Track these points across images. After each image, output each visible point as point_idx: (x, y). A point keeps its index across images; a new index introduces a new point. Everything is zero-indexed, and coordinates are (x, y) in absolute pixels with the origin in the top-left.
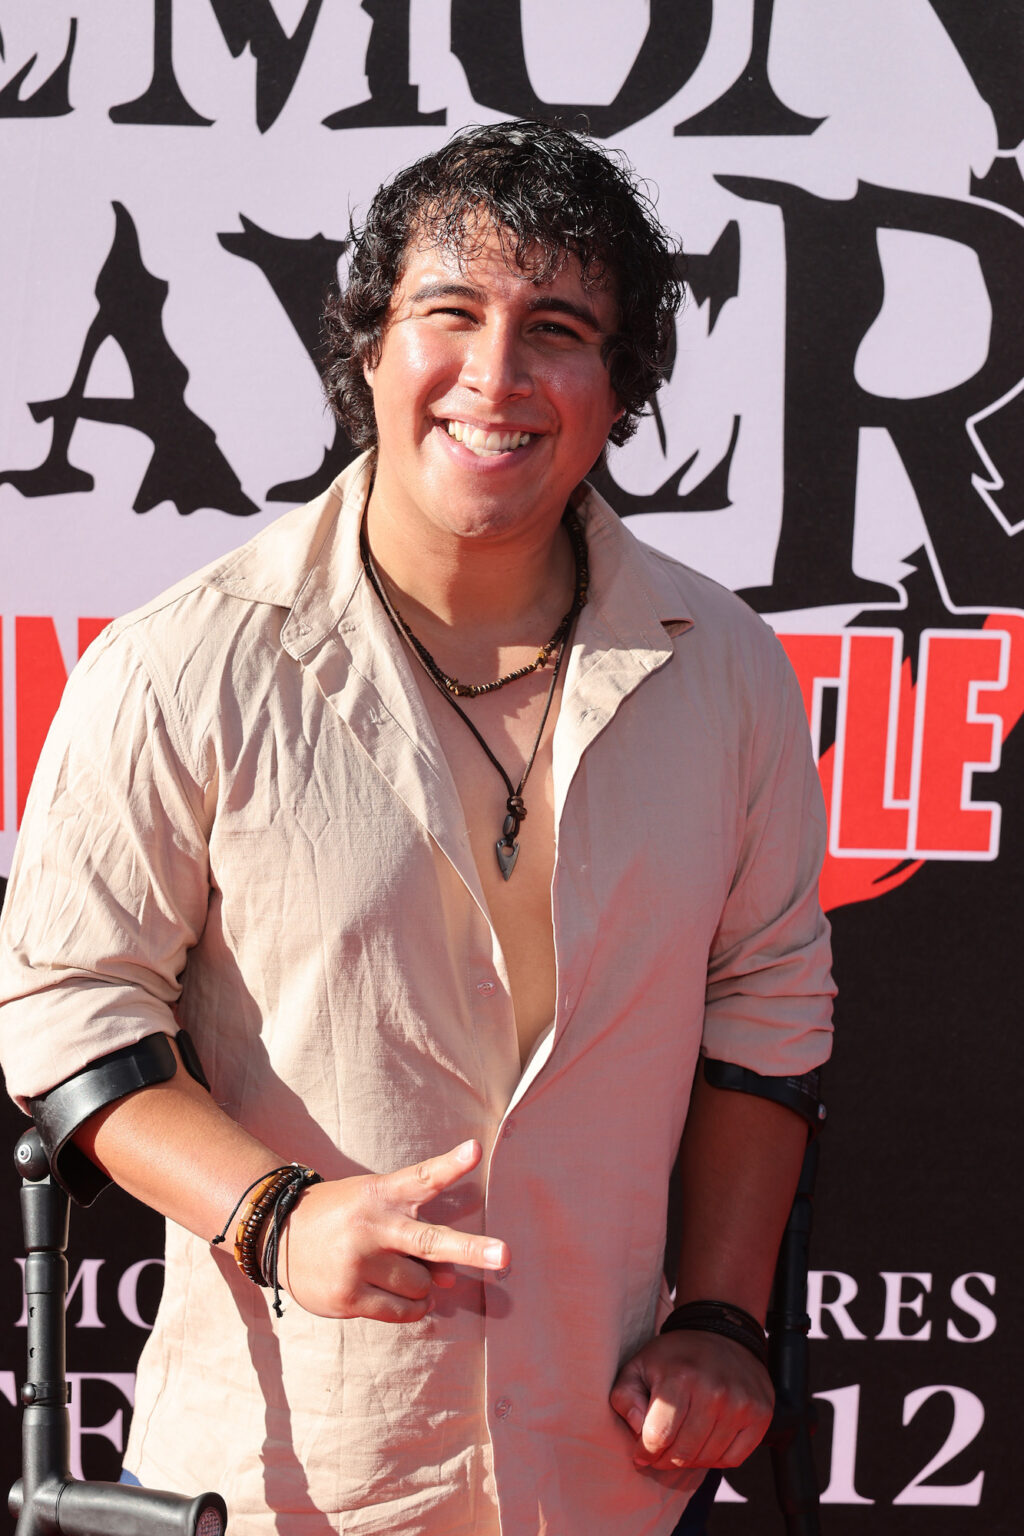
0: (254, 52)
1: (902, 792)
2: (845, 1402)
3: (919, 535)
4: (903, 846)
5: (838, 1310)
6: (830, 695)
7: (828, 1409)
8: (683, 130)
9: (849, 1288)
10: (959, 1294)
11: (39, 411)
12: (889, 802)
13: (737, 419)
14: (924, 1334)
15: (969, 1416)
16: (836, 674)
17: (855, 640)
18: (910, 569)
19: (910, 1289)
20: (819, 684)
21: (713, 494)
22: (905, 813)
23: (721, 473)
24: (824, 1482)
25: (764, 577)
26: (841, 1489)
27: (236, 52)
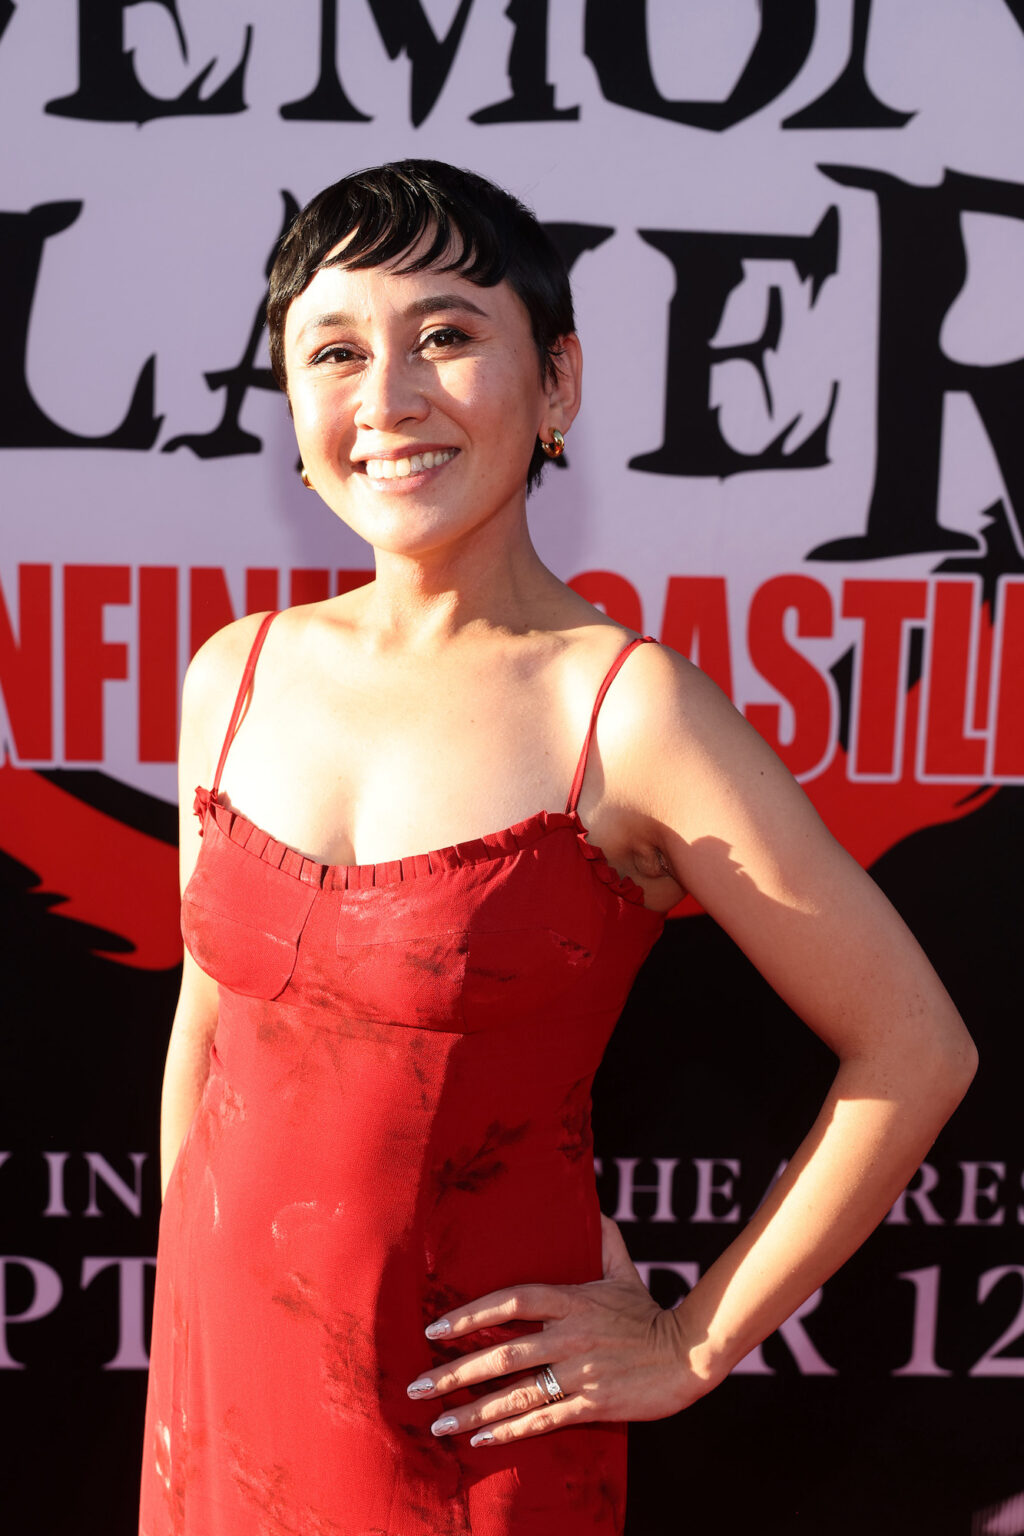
0: (410, 55)
1: (980, 722)
2: (927, 1282)
3: (996, 490)
4: (979, 770)
5: (921, 1198)
6: (917, 635)
7: (911, 1289)
8: (789, 123)
9: (930, 1177)
11: (214, 380)
12: (969, 732)
13: (836, 387)
14: (998, 1218)
16: (921, 615)
17: (941, 586)
19: (985, 1177)
20: (908, 625)
21: (814, 453)
22: (981, 744)
23: (820, 436)
24: (905, 1355)
25: (855, 524)
26: (923, 1362)
27: (393, 54)
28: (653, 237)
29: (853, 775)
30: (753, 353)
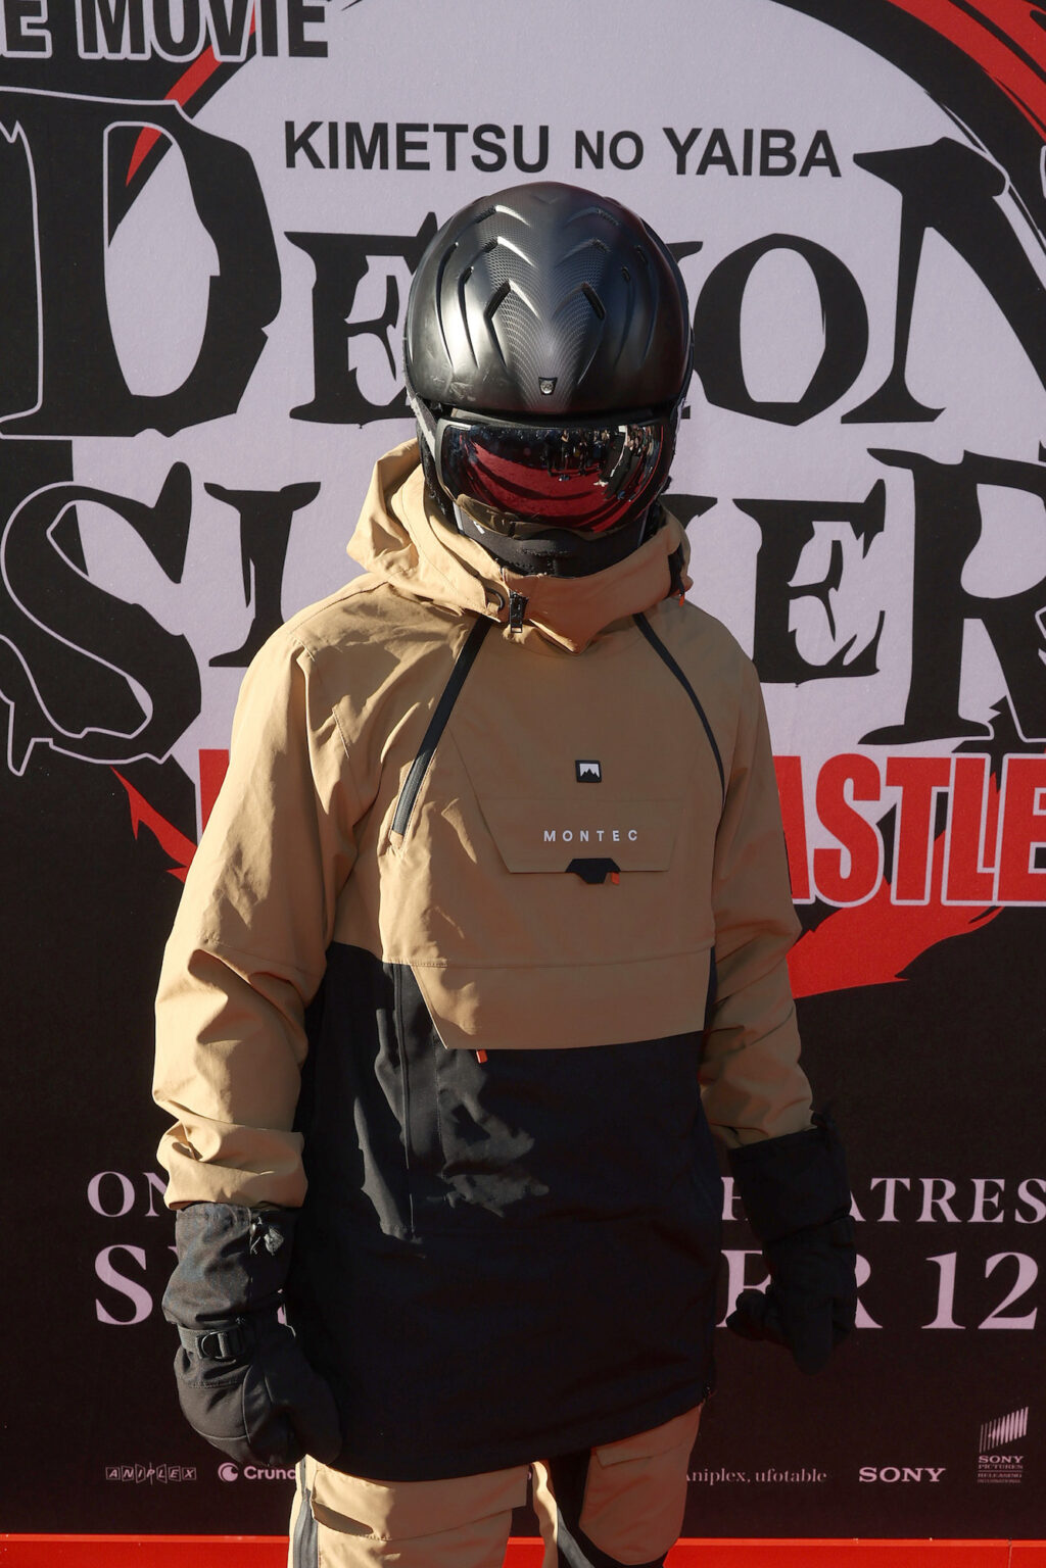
1: (989, 862)
2: (947, 1263)
3: (1001, 690)
4: (990, 899)
6: (942, 797)
7: (937, 1268)
8: (847, 419)
9: (950, 1189)
10: (1023, 1192)
12: (981, 869)
13: (882, 614)
14: (999, 1219)
15: (1028, 1272)
16: (947, 784)
17: (958, 760)
18: (997, 713)
19: (990, 1190)
20: (935, 790)
21: (866, 664)
22: (991, 876)
23: (872, 648)
24: (932, 1315)
25: (898, 719)
26: (944, 1319)
28: (744, 505)
29: (894, 901)
30: (820, 591)
